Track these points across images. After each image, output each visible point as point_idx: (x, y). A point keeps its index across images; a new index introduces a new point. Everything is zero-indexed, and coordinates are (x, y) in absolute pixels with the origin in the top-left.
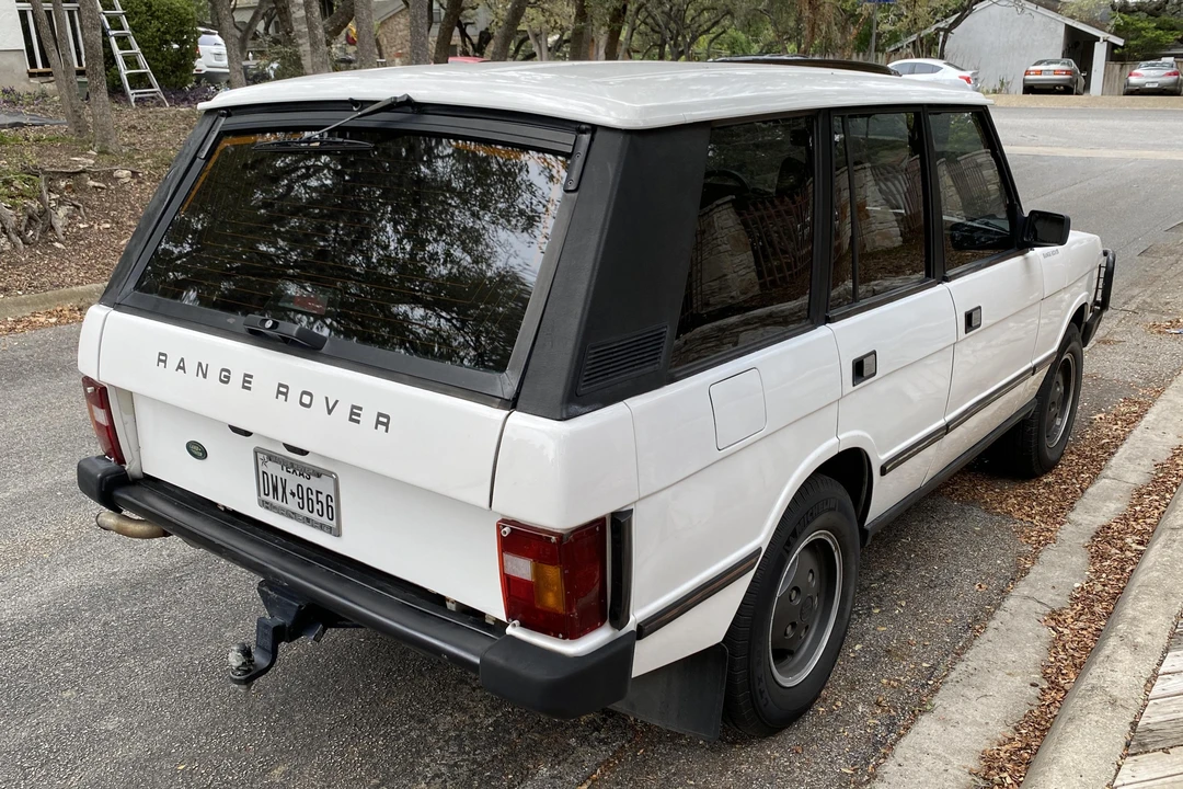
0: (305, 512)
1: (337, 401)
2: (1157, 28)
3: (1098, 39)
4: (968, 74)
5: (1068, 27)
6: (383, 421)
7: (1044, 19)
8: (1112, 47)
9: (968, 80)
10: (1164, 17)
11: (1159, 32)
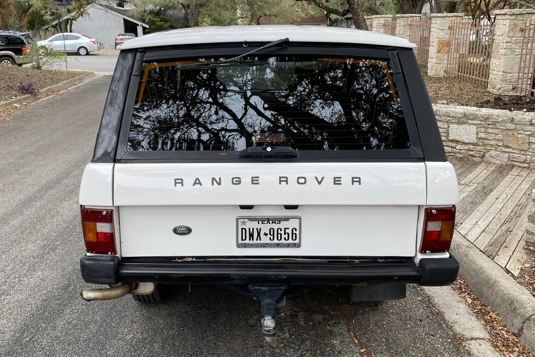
0: (276, 241)
1: (323, 178)
2: (160, 21)
3: (138, 25)
4: (93, 40)
5: (124, 19)
6: (356, 180)
7: (114, 16)
8: (144, 28)
9: (94, 42)
10: (161, 16)
11: (162, 23)
